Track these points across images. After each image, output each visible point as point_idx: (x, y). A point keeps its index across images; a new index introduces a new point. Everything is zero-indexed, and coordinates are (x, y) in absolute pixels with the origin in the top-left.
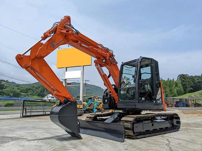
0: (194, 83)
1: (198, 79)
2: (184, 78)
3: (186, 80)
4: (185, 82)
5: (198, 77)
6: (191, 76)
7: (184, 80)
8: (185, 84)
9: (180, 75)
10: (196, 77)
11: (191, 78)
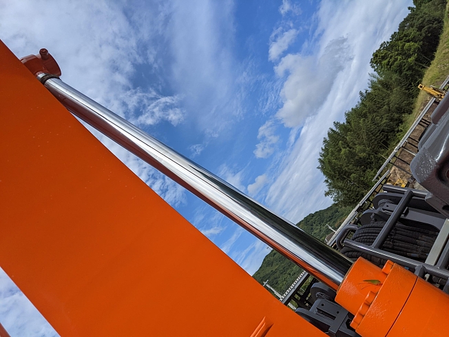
1: (412, 26)
2: (383, 58)
3: (391, 57)
4: (394, 61)
5: (406, 20)
6: (393, 36)
7: (389, 62)
8: (400, 66)
9: (372, 62)
10: (402, 26)
11: (397, 40)
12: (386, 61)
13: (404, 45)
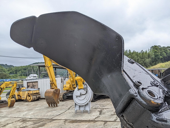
0: (166, 53)
2: (156, 49)
4: (157, 53)
6: (163, 47)
9: (152, 47)
10: (168, 47)
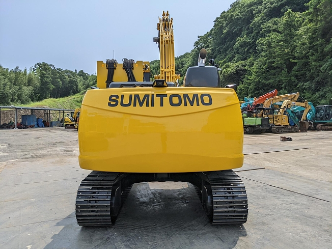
0: (63, 82)
1: (69, 77)
2: (45, 70)
3: (49, 74)
4: (47, 78)
5: (70, 72)
9: (38, 64)
10: (67, 71)
11: (59, 73)
12: (45, 73)
13: (58, 78)
